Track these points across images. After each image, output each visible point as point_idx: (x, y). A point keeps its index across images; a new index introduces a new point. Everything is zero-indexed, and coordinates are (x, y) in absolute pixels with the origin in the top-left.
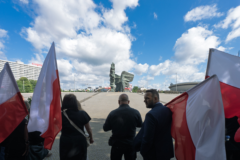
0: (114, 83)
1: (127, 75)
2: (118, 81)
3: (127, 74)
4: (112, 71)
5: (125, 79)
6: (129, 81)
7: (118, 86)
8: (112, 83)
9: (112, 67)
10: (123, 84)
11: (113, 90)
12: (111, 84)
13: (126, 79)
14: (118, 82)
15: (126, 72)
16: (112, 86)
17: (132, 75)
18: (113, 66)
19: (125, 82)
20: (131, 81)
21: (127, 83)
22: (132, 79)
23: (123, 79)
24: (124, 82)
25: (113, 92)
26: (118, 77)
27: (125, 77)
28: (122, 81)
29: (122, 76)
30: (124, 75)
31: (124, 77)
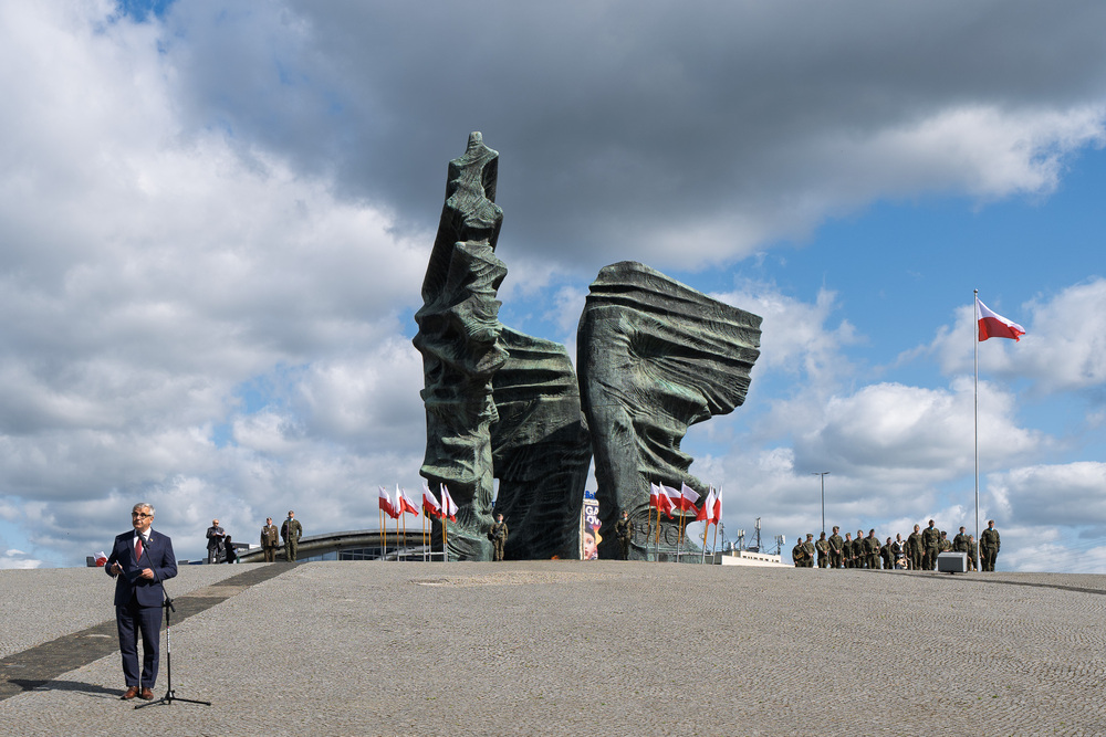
0: (483, 433)
1: (665, 321)
2: (522, 414)
3: (666, 305)
4: (466, 260)
5: (645, 377)
6: (699, 398)
7: (531, 484)
8: (460, 441)
9: (458, 201)
10: (614, 440)
11: (473, 536)
12: (439, 453)
13: (653, 370)
14: (531, 435)
15: (647, 276)
16: (465, 477)
17: (738, 314)
18: (477, 183)
19: (647, 415)
20: (726, 400)
21: (669, 425)
22: (737, 372)
23: (617, 379)
24: (624, 418)
25: (476, 557)
26: (529, 365)
27: (646, 347)
28: (603, 407)
29: (603, 326)
30: (632, 317)
31: (622, 342)
